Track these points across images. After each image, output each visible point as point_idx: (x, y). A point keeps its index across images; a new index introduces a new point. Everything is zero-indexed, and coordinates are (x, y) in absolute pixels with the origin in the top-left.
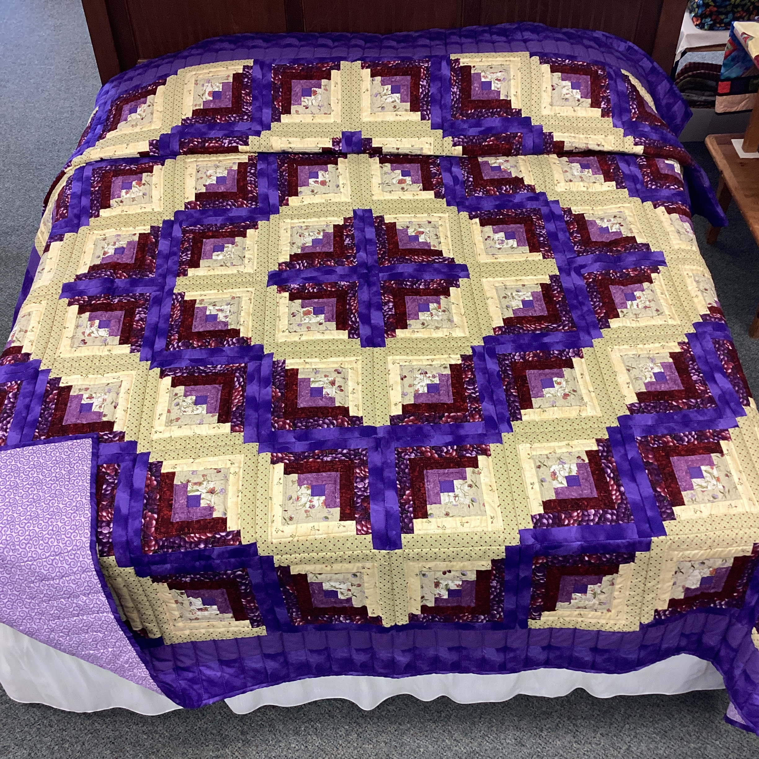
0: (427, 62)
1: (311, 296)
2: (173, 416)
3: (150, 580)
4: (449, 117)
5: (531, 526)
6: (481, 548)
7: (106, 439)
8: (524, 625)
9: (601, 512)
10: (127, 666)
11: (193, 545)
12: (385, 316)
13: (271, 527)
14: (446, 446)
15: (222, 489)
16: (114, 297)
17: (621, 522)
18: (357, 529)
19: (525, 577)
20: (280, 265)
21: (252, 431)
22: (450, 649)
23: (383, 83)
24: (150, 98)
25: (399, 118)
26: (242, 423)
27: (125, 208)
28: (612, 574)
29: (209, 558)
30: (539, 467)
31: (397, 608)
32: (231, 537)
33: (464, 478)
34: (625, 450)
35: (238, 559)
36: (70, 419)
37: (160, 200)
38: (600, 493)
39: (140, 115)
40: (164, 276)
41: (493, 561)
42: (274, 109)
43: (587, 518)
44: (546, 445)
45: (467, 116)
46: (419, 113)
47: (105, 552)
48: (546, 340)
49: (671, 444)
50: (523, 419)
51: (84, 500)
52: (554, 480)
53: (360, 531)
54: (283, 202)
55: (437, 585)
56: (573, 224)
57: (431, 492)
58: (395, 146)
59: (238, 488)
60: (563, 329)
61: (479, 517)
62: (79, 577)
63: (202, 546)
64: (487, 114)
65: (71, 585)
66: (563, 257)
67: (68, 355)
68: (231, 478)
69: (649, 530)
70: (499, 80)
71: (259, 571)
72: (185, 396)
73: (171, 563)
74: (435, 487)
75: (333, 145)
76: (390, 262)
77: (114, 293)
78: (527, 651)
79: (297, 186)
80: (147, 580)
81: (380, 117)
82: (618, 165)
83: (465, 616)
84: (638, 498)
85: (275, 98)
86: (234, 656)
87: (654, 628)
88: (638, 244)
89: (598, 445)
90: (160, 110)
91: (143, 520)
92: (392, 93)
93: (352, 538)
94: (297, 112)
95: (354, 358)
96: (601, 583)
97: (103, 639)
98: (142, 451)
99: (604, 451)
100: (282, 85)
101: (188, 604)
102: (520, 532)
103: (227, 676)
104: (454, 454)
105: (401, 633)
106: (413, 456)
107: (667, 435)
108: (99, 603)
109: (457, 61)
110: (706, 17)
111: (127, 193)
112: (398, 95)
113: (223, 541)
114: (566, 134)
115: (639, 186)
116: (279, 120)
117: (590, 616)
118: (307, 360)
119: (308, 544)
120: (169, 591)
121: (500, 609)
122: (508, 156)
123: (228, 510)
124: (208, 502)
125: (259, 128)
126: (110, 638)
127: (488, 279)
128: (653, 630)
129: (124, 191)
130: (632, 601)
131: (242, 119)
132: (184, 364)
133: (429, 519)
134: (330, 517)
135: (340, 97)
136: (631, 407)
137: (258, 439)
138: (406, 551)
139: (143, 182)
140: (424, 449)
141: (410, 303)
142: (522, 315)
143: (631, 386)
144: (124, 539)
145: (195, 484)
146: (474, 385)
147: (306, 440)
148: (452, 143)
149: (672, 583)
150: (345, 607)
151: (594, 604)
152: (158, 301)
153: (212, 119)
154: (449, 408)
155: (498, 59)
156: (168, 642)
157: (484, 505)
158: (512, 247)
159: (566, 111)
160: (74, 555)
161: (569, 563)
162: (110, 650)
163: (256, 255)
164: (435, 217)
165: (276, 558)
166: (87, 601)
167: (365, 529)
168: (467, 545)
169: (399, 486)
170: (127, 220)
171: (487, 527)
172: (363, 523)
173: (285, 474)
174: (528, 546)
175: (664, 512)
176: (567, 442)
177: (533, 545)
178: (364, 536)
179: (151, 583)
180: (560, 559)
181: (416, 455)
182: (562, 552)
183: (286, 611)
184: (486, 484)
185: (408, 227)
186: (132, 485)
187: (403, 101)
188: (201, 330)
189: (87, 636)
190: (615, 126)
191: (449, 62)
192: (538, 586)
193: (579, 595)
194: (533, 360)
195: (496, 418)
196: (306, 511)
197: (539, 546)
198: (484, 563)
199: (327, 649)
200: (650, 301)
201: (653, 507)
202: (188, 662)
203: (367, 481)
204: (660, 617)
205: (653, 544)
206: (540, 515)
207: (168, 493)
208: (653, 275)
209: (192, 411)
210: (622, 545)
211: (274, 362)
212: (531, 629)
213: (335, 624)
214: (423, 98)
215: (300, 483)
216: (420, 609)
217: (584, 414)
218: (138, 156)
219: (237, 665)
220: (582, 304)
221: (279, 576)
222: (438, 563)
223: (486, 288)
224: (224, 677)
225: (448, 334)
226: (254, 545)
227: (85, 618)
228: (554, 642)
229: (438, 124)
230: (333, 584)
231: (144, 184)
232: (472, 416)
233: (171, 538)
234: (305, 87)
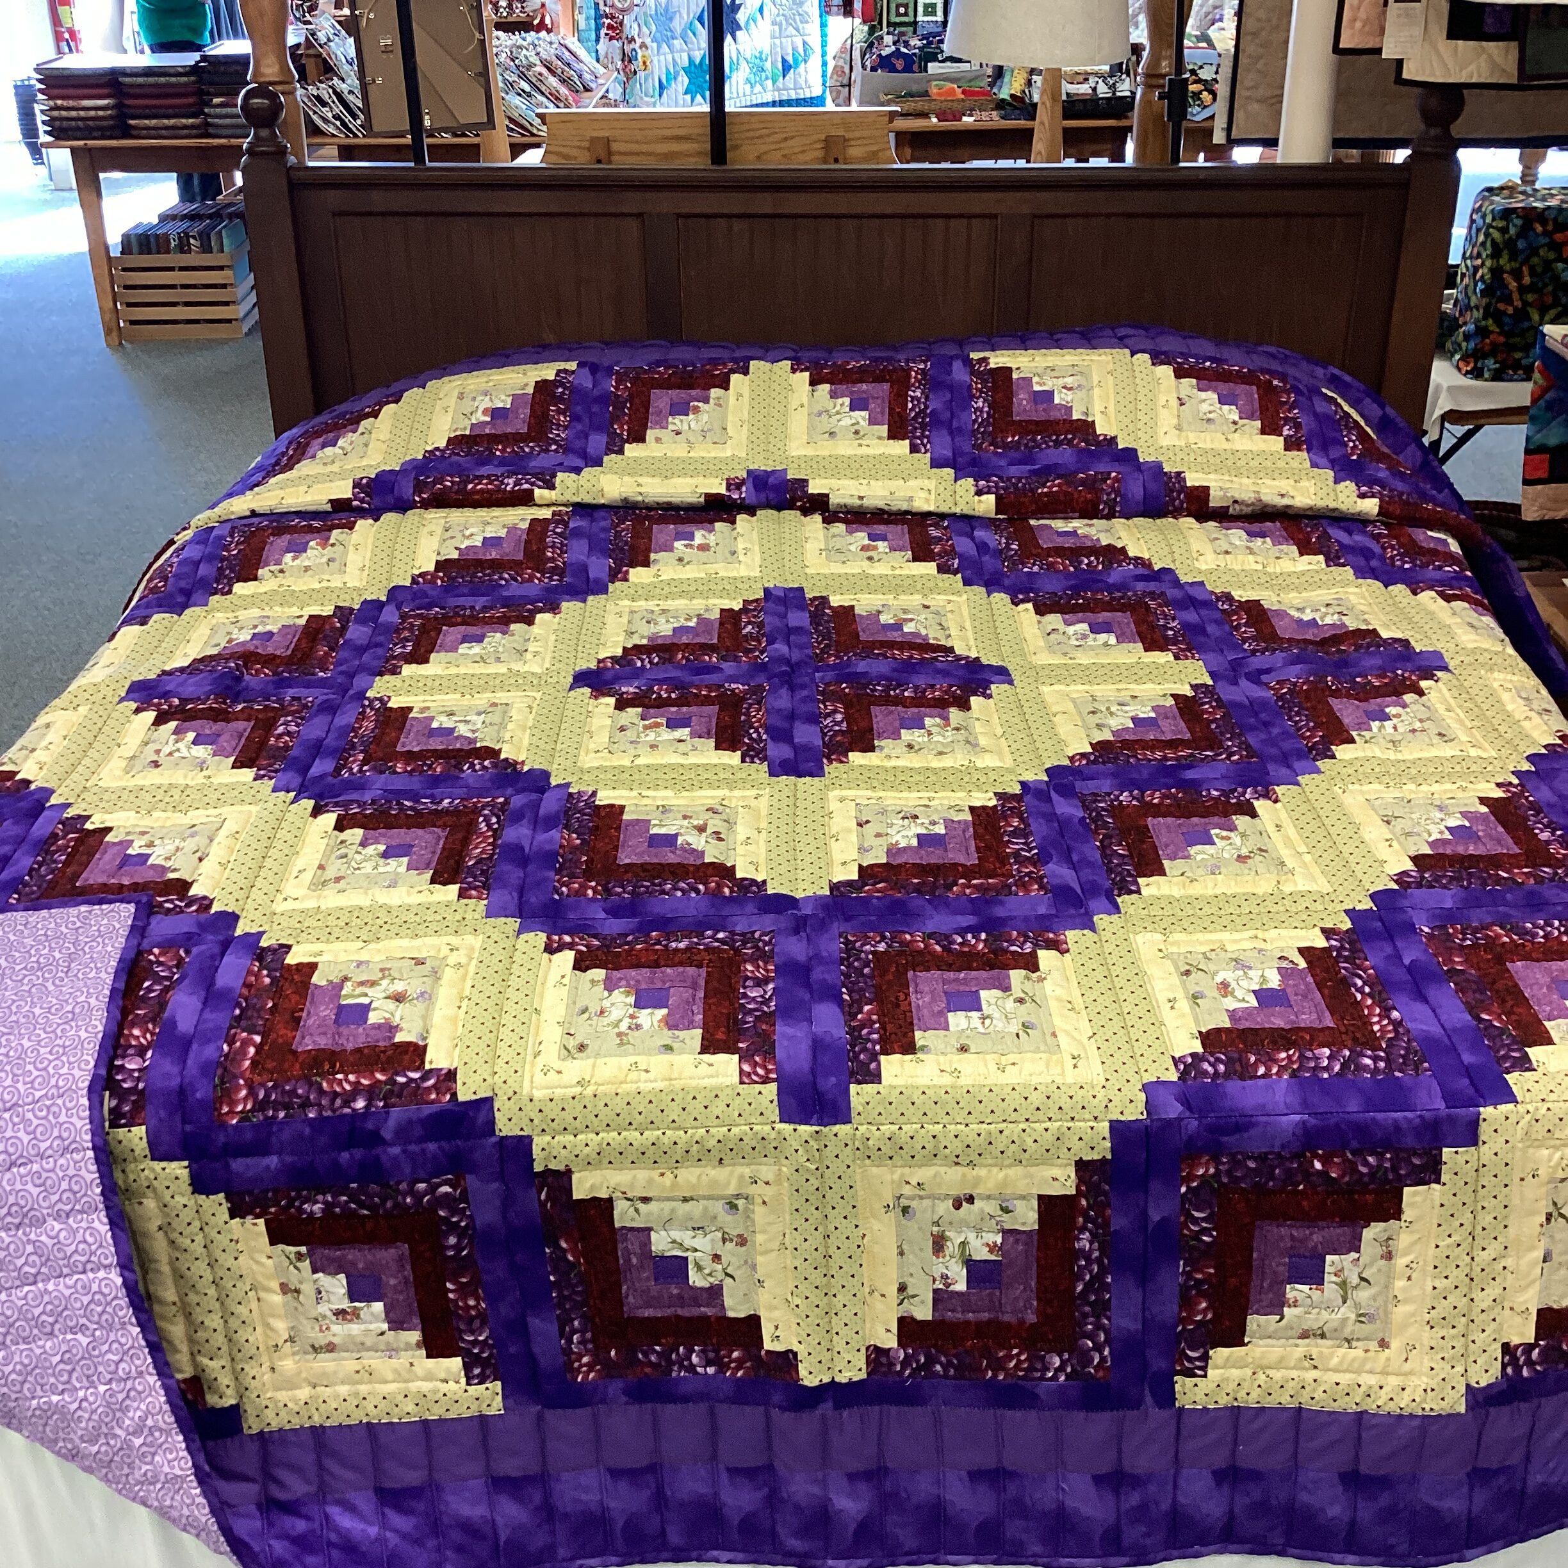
0: (925, 362)
1: (661, 703)
2: (331, 873)
3: (226, 1205)
4: (967, 448)
5: (1173, 1076)
6: (1048, 1124)
7: (169, 910)
8: (1167, 1396)
9: (1347, 1053)
10: (138, 1442)
11: (338, 1102)
12: (825, 734)
13: (533, 1065)
14: (962, 932)
15: (422, 994)
16: (235, 701)
17: (1398, 1074)
18: (741, 1071)
19: (1163, 1219)
20: (599, 661)
21: (508, 897)
22: (976, 1476)
23: (834, 395)
24: (365, 424)
25: (865, 451)
26: (485, 886)
27: (285, 582)
28: (1386, 1221)
29: (375, 1139)
30: (1187, 973)
31: (837, 1324)
32: (432, 1082)
33: (1006, 989)
34: (1395, 947)
35: (444, 1144)
36: (93, 876)
37: (362, 569)
38: (1343, 1019)
39: (342, 448)
40: (351, 676)
41: (1082, 1166)
42: (613, 435)
43: (1312, 1064)
44: (1200, 936)
45: (1006, 446)
46: (907, 442)
47: (123, 1116)
48: (1190, 775)
49: (1506, 939)
50: (1143, 891)
51: (93, 1001)
52: (1225, 996)
53: (749, 1075)
54: (617, 574)
55: (939, 1242)
56: (1236, 613)
57: (925, 1011)
58: (856, 493)
59: (463, 989)
60: (1228, 758)
61: (1043, 1055)
62: (51, 1165)
63: (360, 1104)
64: (1046, 443)
65: (30, 1187)
66: (1221, 658)
67: (114, 784)
68: (448, 974)
69: (1471, 1091)
70: (1070, 389)
71: (495, 1186)
72: (363, 844)
73: (280, 1154)
74: (934, 1000)
75: (728, 489)
76: (837, 657)
77: (238, 694)
78: (1175, 1487)
79: (649, 551)
80: (216, 1205)
81: (826, 448)
82: (1325, 532)
83: (1011, 1358)
84: (1436, 1030)
85: (614, 419)
86: (413, 1478)
87: (1506, 1410)
88: (1385, 640)
89: (1328, 939)
90: (382, 438)
91: (226, 1047)
92: (852, 409)
93: (729, 1091)
94: (658, 440)
95: (754, 792)
96: (1358, 1250)
97: (88, 1354)
98: (248, 930)
99: (1342, 947)
100: (631, 398)
101: (313, 1294)
102: (1145, 1088)
103: (393, 1539)
104: (981, 946)
105: (846, 1413)
106: (882, 947)
107: (1494, 924)
108: (90, 1240)
109: (985, 360)
110: (1485, 356)
111: (294, 559)
112: (865, 414)
113: (414, 1092)
114: (1211, 476)
115: (1374, 563)
116: (621, 451)
117: (1335, 1361)
118: (644, 793)
119: (619, 1104)
120: (269, 1249)
121: (1102, 1337)
122: (1091, 518)
123: (432, 1031)
124: (388, 1016)
125: (579, 462)
126: (105, 1347)
127: (1055, 687)
128: (1501, 1415)
129: (289, 556)
130: (1443, 1308)
131: (547, 451)
132: (368, 797)
133: (920, 1055)
134: (675, 1046)
135: (746, 416)
136: (1401, 878)
137: (520, 911)
138: (862, 1129)
139: (332, 541)
140: (908, 937)
141: (880, 715)
142: (1133, 737)
143: (1395, 843)
144: (175, 1082)
145: (362, 983)
146: (1026, 838)
147: (633, 915)
148: (973, 490)
149: (1539, 1254)
150: (705, 1318)
151: (1345, 1320)
152: (330, 709)
153: (486, 449)
154: (969, 872)
155: (1067, 357)
156: (252, 1425)
157: (1054, 1035)
158: (1106, 644)
159: (1211, 440)
160: (48, 1108)
161: (1272, 1177)
162: (102, 1388)
163: (551, 648)
164: (938, 600)
165: (539, 1142)
166: (63, 1234)
167: (760, 1071)
168: (1014, 1116)
169: (846, 997)
170: (287, 597)
171: (1063, 1074)
172: (757, 1059)
173: (574, 968)
174: (1169, 1123)
175: (1506, 1057)
176: (1252, 933)
177: (1180, 1119)
178: (758, 1087)
179: (226, 1216)
180: (1251, 1164)
181: (889, 946)
182: (1253, 1142)
183: (555, 1328)
184: (1059, 999)
185: (879, 612)
186: (212, 983)
187: (872, 422)
188: (416, 749)
189: (49, 1344)
190: (1314, 465)
191: (968, 362)
192: (1198, 1256)
193: (1305, 1288)
194: (1160, 804)
195: (1079, 891)
196: (619, 1035)
197: (1194, 1123)
198: (1056, 1172)
199: (653, 1468)
200: (1421, 721)
201: (1475, 1045)
202: (296, 1487)
203: (771, 986)
204: (1518, 1369)
205: (1483, 1126)
206: (1193, 1055)
207: (295, 998)
208: (1424, 684)
209: (375, 868)
210: (1404, 1126)
211: (571, 795)
212: (1182, 1409)
213: (679, 1378)
214: (915, 418)
215: (610, 985)
216: (894, 1329)
217: (1287, 888)
218: (328, 507)
219: (421, 1506)
220: (1266, 724)
221: (542, 1204)
222: (943, 1170)
223: (1049, 699)
224: (386, 1540)
225: (966, 763)
226: (486, 1103)
227: (51, 1287)
228: (1248, 1457)
229: (947, 460)
230: (676, 1235)
231: (333, 545)
232: (1025, 887)
233: (288, 1080)
234: (676, 400)
